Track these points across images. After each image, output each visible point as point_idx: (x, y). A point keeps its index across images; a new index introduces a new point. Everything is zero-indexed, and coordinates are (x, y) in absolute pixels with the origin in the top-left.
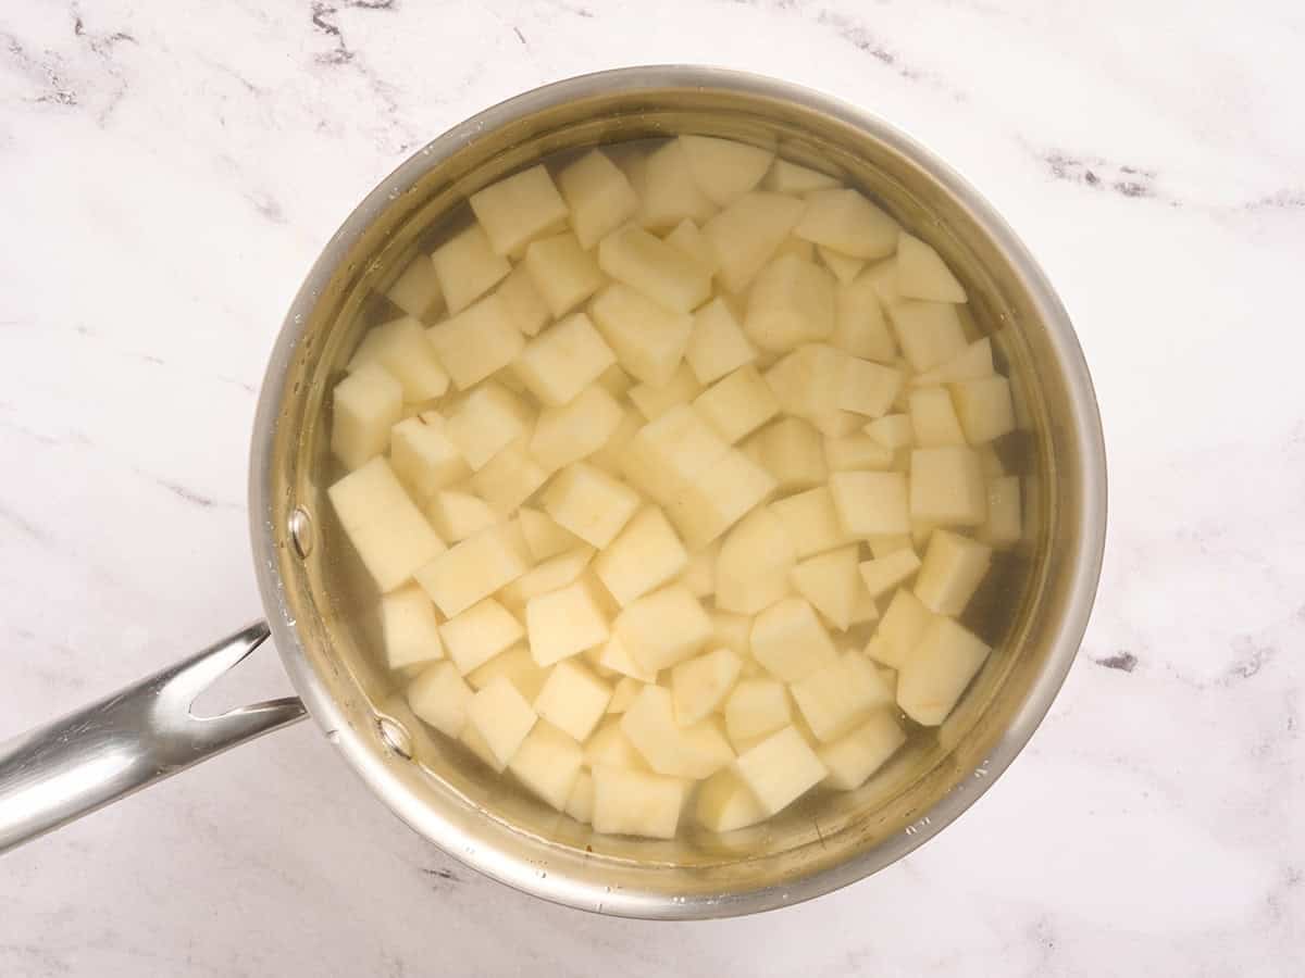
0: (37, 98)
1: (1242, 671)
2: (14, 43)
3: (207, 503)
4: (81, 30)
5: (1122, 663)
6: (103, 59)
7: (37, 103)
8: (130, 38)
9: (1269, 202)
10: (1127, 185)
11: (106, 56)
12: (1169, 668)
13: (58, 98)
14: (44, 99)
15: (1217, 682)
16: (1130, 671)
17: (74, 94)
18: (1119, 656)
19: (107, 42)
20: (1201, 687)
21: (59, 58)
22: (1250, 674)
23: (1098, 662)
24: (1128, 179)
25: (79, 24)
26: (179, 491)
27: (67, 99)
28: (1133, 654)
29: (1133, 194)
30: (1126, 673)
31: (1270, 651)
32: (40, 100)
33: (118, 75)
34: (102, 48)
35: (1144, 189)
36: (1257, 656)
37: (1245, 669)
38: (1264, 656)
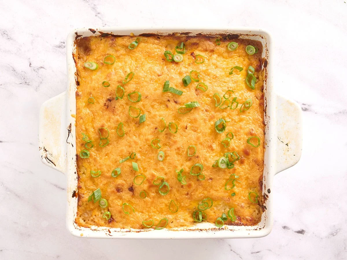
0: (19, 83)
1: (333, 235)
2: (13, 69)
3: (63, 189)
4: (31, 66)
5: (301, 232)
6: (37, 73)
7: (19, 85)
8: (44, 68)
9: (340, 113)
10: (304, 108)
11: (37, 72)
12: (313, 233)
13: (25, 83)
14: (21, 83)
15: (326, 237)
16: (303, 234)
17: (29, 82)
18: (301, 230)
19: (38, 69)
20: (322, 238)
21: (25, 73)
22: (335, 235)
23: (295, 232)
24: (304, 107)
25: (30, 64)
26: (56, 186)
27: (27, 83)
28: (304, 230)
29: (305, 111)
30: (302, 235)
31: (340, 229)
32: (20, 84)
33: (41, 77)
34: (37, 70)
35: (308, 109)
36: (337, 230)
37: (333, 234)
38: (338, 230)
